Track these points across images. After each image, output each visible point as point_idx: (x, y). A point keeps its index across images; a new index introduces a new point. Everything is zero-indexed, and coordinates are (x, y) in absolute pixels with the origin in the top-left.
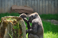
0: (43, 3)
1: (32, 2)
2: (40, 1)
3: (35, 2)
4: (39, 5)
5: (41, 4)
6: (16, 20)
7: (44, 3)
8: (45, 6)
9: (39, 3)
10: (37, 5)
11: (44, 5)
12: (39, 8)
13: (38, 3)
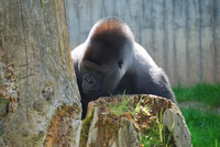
0: (188, 37)
1: (143, 34)
2: (175, 30)
3: (153, 36)
4: (171, 46)
5: (181, 43)
6: (146, 110)
7: (193, 39)
8: (200, 48)
9: (175, 38)
10: (164, 48)
11: (194, 44)
12: (175, 60)
13: (170, 37)
